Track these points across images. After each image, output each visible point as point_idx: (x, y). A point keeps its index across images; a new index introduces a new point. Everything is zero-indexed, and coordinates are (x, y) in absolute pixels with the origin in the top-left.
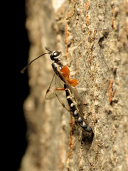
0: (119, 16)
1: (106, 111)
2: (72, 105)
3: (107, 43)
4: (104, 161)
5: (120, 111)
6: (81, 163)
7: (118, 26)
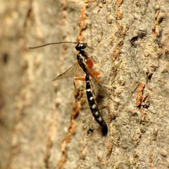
0: (164, 22)
1: (129, 112)
2: (91, 98)
3: (142, 45)
4: (119, 162)
5: (150, 117)
6: (84, 153)
7: (161, 32)
